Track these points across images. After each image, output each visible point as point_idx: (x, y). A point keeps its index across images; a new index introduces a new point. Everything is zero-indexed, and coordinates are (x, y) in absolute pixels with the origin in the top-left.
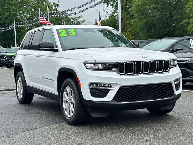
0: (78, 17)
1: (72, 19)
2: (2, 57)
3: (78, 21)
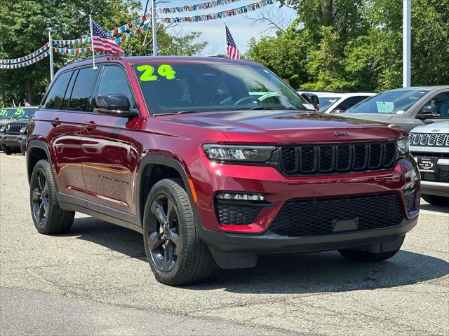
0: (191, 35)
3: (190, 44)
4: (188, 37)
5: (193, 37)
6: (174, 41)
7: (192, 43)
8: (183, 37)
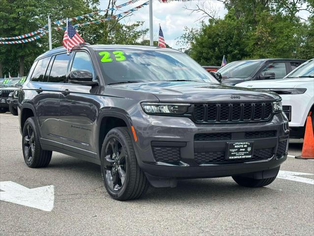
0: (136, 23)
1: (126, 27)
2: (5, 94)
3: (136, 30)
4: (134, 25)
5: (138, 25)
6: (124, 28)
7: (138, 29)
8: (131, 25)
